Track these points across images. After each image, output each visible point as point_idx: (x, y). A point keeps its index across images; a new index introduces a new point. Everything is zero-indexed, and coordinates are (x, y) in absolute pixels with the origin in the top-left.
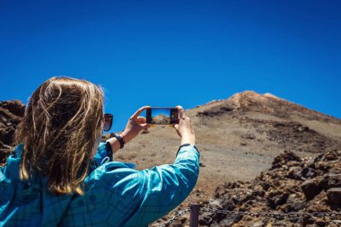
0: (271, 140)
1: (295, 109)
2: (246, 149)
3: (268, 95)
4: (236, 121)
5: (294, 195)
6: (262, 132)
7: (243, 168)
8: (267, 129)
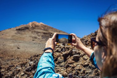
0: (42, 38)
1: (50, 28)
2: (34, 42)
3: (41, 23)
4: (30, 32)
5: (59, 58)
6: (39, 36)
7: (33, 48)
8: (41, 35)
